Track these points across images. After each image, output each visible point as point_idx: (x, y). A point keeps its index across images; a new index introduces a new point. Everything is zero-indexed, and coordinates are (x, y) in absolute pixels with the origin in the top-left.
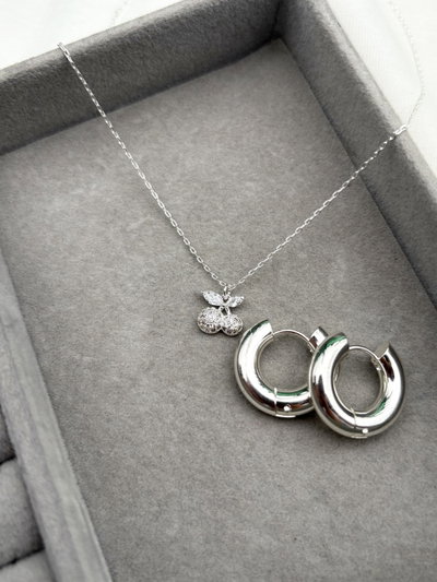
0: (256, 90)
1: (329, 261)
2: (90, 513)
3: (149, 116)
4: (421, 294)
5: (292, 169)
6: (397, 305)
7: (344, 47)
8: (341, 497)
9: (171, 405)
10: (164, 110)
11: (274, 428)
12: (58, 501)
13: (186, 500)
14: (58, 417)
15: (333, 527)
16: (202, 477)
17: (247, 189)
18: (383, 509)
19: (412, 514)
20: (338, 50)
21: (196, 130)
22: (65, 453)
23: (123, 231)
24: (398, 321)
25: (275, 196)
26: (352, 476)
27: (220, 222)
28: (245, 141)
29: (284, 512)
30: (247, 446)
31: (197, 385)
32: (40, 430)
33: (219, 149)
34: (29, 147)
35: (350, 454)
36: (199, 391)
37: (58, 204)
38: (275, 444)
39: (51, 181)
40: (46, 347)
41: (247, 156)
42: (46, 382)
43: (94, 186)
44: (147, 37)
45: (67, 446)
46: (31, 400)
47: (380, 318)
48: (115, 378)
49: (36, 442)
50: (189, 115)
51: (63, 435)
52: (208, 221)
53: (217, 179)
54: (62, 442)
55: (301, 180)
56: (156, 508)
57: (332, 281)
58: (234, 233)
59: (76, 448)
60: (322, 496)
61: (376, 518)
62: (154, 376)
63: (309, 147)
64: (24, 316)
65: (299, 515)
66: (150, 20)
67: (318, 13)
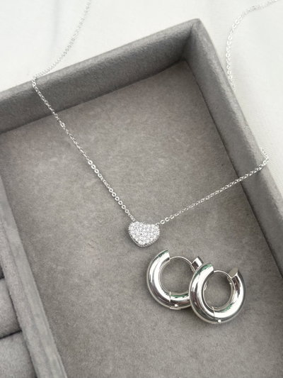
0: (168, 95)
1: (208, 212)
2: (62, 359)
3: (99, 110)
4: (261, 237)
5: (188, 151)
6: (246, 243)
7: (224, 86)
8: (205, 355)
9: (109, 298)
10: (109, 106)
11: (169, 315)
12: (47, 361)
13: (117, 354)
14: (43, 303)
15: (199, 373)
16: (126, 341)
17: (160, 163)
18: (229, 363)
19: (245, 367)
20: (220, 87)
21: (129, 121)
22: (48, 325)
23: (82, 187)
24: (246, 253)
25: (177, 169)
26: (213, 344)
27: (141, 184)
28: (159, 130)
29: (173, 363)
30: (153, 324)
31: (125, 287)
32: (36, 318)
33: (143, 135)
34: (22, 127)
35: (212, 331)
36: (126, 290)
37: (41, 168)
38: (169, 323)
39: (37, 152)
40: (36, 260)
41: (161, 141)
42: (36, 281)
43: (64, 157)
44: (100, 69)
45: (48, 320)
46: (31, 301)
47: (235, 250)
48: (77, 280)
49: (34, 327)
50: (125, 111)
51: (46, 313)
52: (134, 183)
53: (141, 155)
54: (46, 318)
55: (194, 159)
56: (100, 357)
57: (208, 225)
58: (150, 192)
59: (54, 321)
60: (195, 355)
61: (224, 368)
62: (100, 280)
63: (199, 137)
64: (22, 240)
65: (181, 364)
66: (102, 59)
67: (210, 60)
